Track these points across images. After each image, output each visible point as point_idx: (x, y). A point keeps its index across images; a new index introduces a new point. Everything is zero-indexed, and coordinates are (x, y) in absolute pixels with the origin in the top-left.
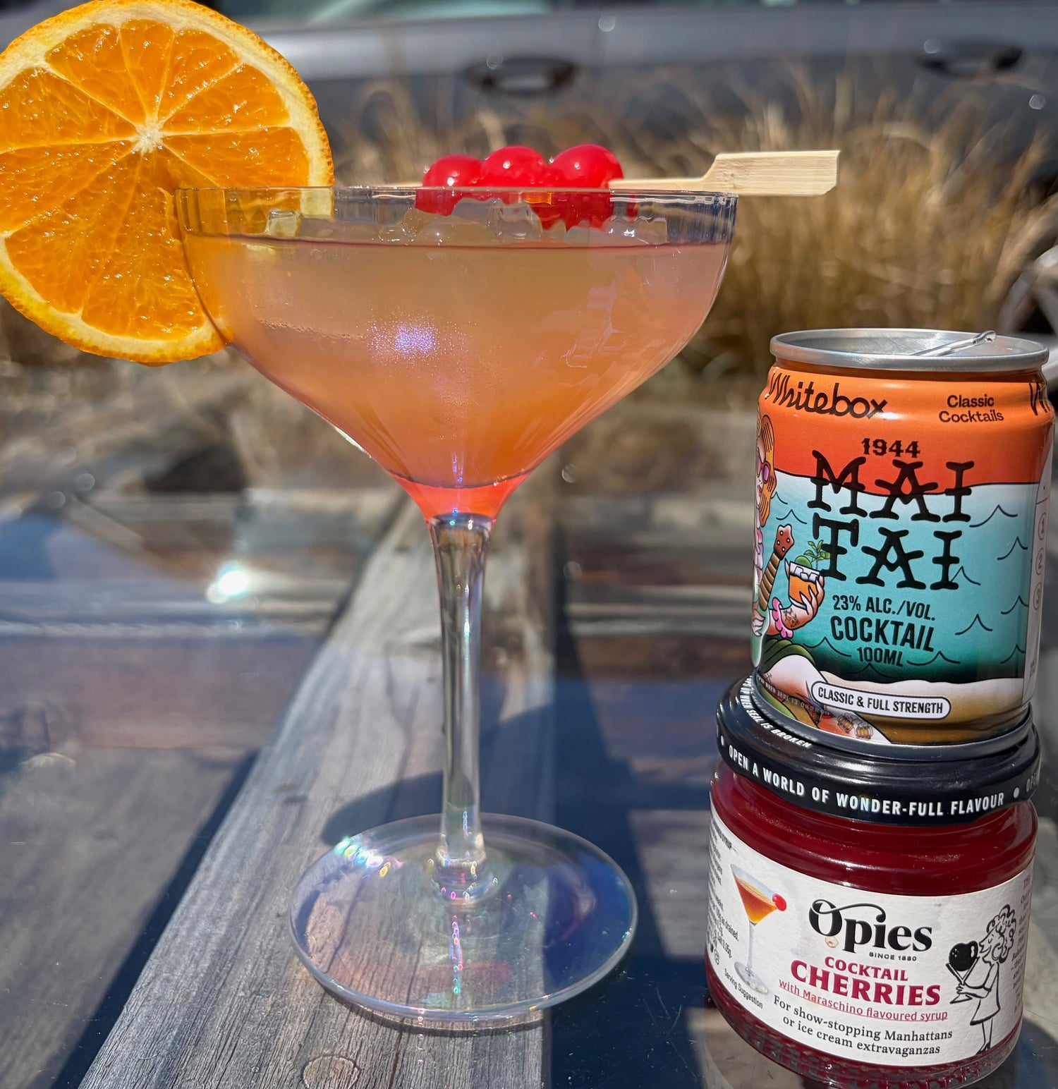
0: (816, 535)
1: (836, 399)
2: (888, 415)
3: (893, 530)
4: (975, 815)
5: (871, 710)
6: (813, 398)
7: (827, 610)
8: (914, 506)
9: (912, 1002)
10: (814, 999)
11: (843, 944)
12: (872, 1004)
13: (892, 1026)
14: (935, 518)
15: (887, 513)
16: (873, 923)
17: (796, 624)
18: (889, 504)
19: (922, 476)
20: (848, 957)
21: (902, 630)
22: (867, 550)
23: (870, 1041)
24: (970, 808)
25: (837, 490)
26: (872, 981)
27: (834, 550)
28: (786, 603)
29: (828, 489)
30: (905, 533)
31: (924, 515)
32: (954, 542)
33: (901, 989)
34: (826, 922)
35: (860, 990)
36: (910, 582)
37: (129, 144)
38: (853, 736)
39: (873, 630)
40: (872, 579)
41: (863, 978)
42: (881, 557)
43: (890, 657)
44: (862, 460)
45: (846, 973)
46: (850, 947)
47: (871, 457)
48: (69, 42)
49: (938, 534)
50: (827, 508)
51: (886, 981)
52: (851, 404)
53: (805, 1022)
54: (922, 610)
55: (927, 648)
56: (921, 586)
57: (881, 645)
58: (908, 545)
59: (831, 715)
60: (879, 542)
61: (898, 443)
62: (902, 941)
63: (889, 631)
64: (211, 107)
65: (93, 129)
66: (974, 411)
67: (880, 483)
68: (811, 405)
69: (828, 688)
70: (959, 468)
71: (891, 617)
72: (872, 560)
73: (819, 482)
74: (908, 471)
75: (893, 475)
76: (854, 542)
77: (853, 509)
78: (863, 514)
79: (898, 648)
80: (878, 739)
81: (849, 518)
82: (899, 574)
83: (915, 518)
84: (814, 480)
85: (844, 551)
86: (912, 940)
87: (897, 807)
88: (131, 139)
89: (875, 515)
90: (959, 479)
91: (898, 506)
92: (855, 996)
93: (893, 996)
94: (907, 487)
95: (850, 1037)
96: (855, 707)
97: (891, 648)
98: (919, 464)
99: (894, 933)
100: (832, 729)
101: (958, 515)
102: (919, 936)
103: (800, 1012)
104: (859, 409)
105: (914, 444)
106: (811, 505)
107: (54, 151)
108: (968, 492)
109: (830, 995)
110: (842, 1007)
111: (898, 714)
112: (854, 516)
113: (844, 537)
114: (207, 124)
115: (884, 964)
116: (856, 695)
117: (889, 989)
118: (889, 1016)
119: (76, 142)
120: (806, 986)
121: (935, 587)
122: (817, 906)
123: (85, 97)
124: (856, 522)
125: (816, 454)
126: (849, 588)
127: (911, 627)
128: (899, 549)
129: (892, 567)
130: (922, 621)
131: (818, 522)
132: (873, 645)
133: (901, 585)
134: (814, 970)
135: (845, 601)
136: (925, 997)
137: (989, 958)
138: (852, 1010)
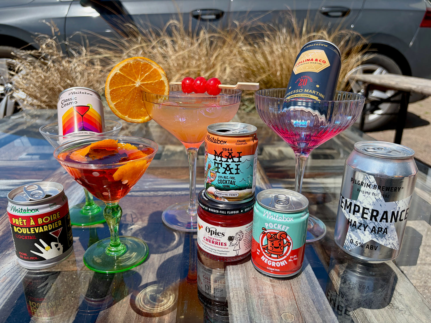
0: (215, 165)
1: (218, 141)
2: (227, 144)
3: (228, 164)
4: (232, 214)
5: (225, 196)
6: (214, 140)
7: (217, 178)
8: (231, 160)
9: (221, 245)
10: (207, 243)
11: (210, 234)
12: (215, 245)
13: (218, 249)
14: (235, 162)
15: (227, 161)
16: (215, 231)
17: (212, 181)
18: (227, 160)
19: (233, 155)
20: (211, 237)
21: (230, 182)
22: (223, 168)
23: (215, 251)
24: (231, 213)
25: (218, 157)
26: (215, 241)
27: (218, 168)
28: (210, 177)
29: (217, 157)
30: (230, 165)
31: (233, 161)
32: (238, 166)
33: (220, 243)
34: (208, 230)
35: (213, 242)
36: (231, 173)
37: (135, 86)
38: (222, 200)
39: (225, 182)
40: (225, 173)
41: (213, 240)
42: (226, 169)
43: (228, 186)
44: (222, 152)
45: (211, 239)
46: (211, 235)
47: (224, 151)
48: (123, 67)
49: (236, 165)
50: (217, 160)
51: (217, 241)
52: (221, 142)
53: (206, 247)
54: (233, 178)
55: (234, 185)
56: (233, 174)
57: (226, 184)
58: (231, 167)
59: (218, 197)
60: (226, 166)
61: (229, 149)
62: (219, 234)
63: (228, 182)
64: (149, 78)
65: (128, 83)
66: (242, 143)
67: (225, 156)
68: (214, 141)
69: (218, 192)
70: (239, 153)
71: (228, 179)
72: (225, 169)
73: (215, 156)
74: (230, 154)
75: (228, 154)
76: (221, 166)
77: (221, 160)
78: (223, 161)
79: (229, 185)
80: (226, 201)
81: (220, 162)
82: (229, 172)
83: (232, 162)
84: (214, 155)
85: (220, 168)
86: (221, 234)
87: (218, 211)
88: (135, 85)
89: (225, 162)
90: (239, 155)
91: (229, 160)
92: (216, 244)
93: (218, 244)
94: (230, 157)
95: (212, 250)
96: (222, 195)
97: (228, 185)
98: (232, 153)
99: (218, 233)
100: (218, 199)
101: (239, 161)
102: (222, 234)
103: (205, 245)
104: (222, 142)
105: (231, 149)
106: (214, 160)
107: (122, 88)
108: (241, 157)
109: (209, 243)
110: (211, 245)
111: (230, 196)
112: (221, 162)
113: (220, 165)
114: (148, 81)
115: (217, 238)
116: (222, 193)
117: (218, 243)
118: (218, 247)
119: (125, 86)
120: (205, 241)
121: (235, 174)
122: (207, 228)
123: (127, 78)
124: (222, 163)
125: (215, 150)
126: (221, 174)
127: (231, 181)
128: (229, 168)
129: (228, 171)
130: (233, 180)
131: (215, 163)
132: (225, 184)
133: (229, 174)
134: (206, 238)
135: (220, 177)
136: (224, 245)
137: (237, 239)
138: (212, 246)
